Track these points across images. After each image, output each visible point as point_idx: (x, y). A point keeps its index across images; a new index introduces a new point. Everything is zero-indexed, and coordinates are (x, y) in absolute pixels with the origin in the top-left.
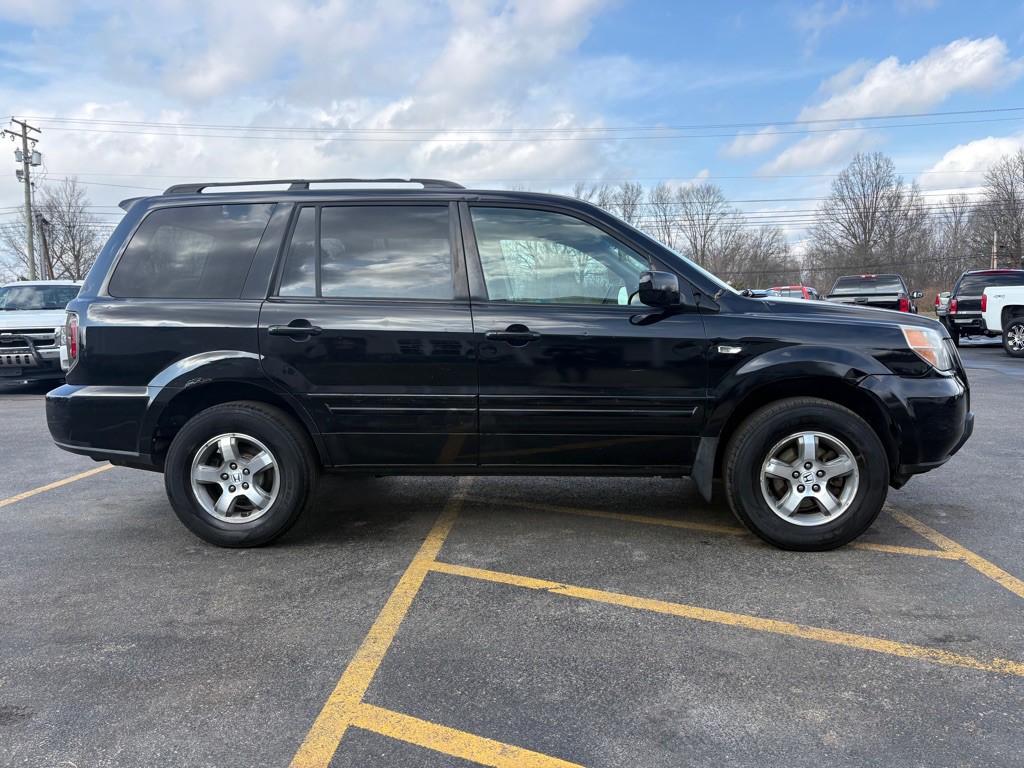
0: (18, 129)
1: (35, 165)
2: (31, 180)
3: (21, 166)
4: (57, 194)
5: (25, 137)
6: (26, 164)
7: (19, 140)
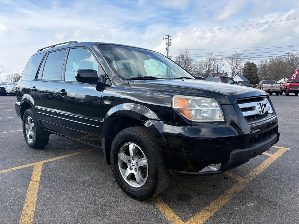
0: (167, 37)
1: (170, 46)
2: (169, 50)
3: (167, 46)
4: (183, 53)
5: (168, 39)
6: (168, 46)
7: (167, 40)
